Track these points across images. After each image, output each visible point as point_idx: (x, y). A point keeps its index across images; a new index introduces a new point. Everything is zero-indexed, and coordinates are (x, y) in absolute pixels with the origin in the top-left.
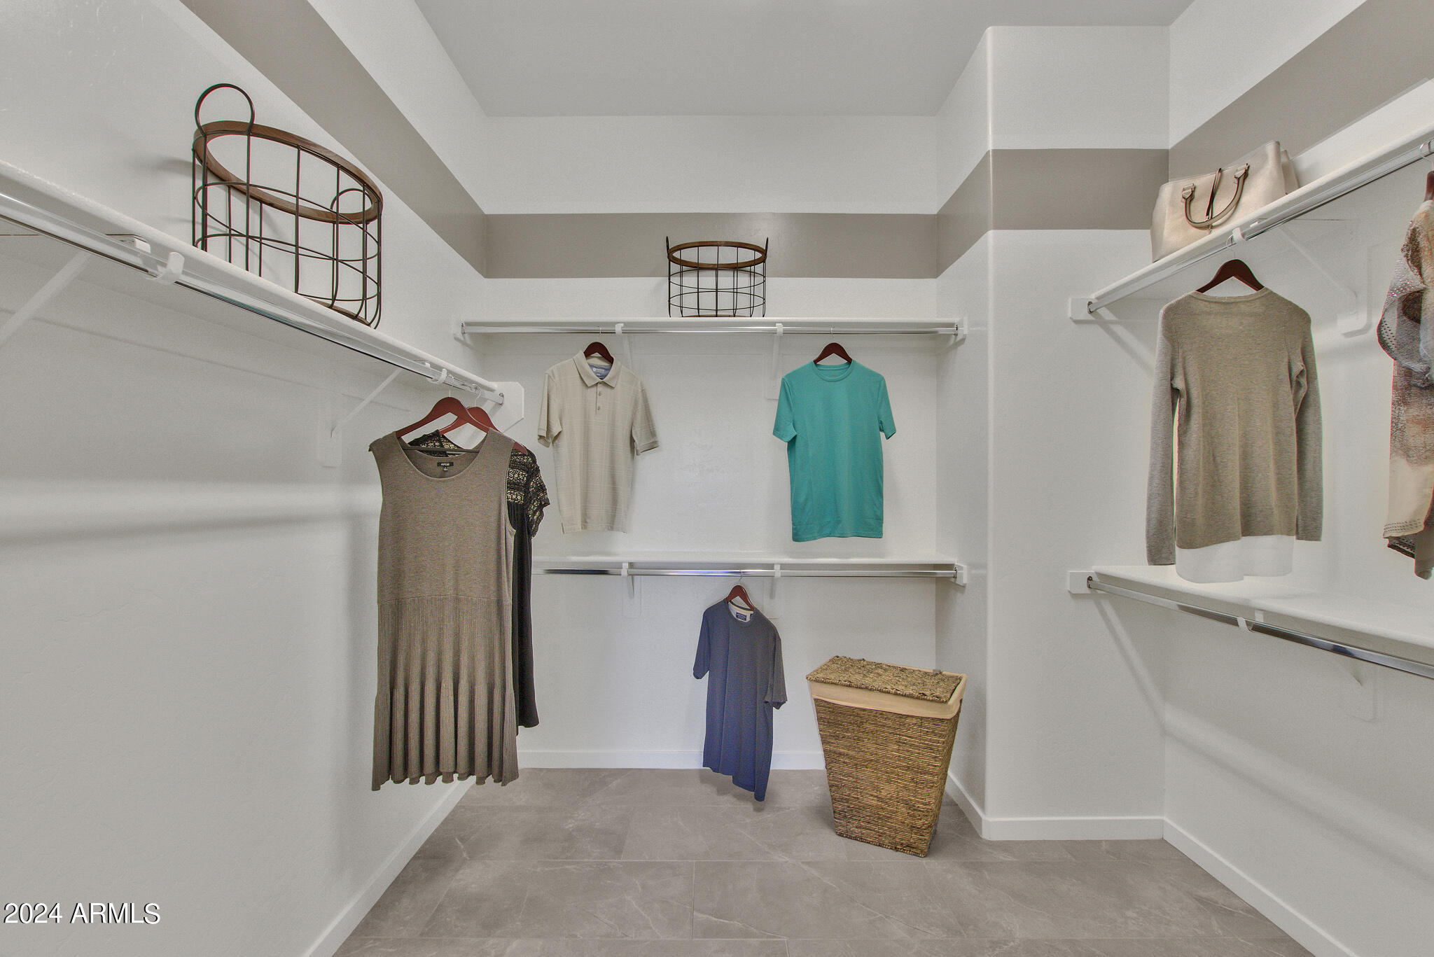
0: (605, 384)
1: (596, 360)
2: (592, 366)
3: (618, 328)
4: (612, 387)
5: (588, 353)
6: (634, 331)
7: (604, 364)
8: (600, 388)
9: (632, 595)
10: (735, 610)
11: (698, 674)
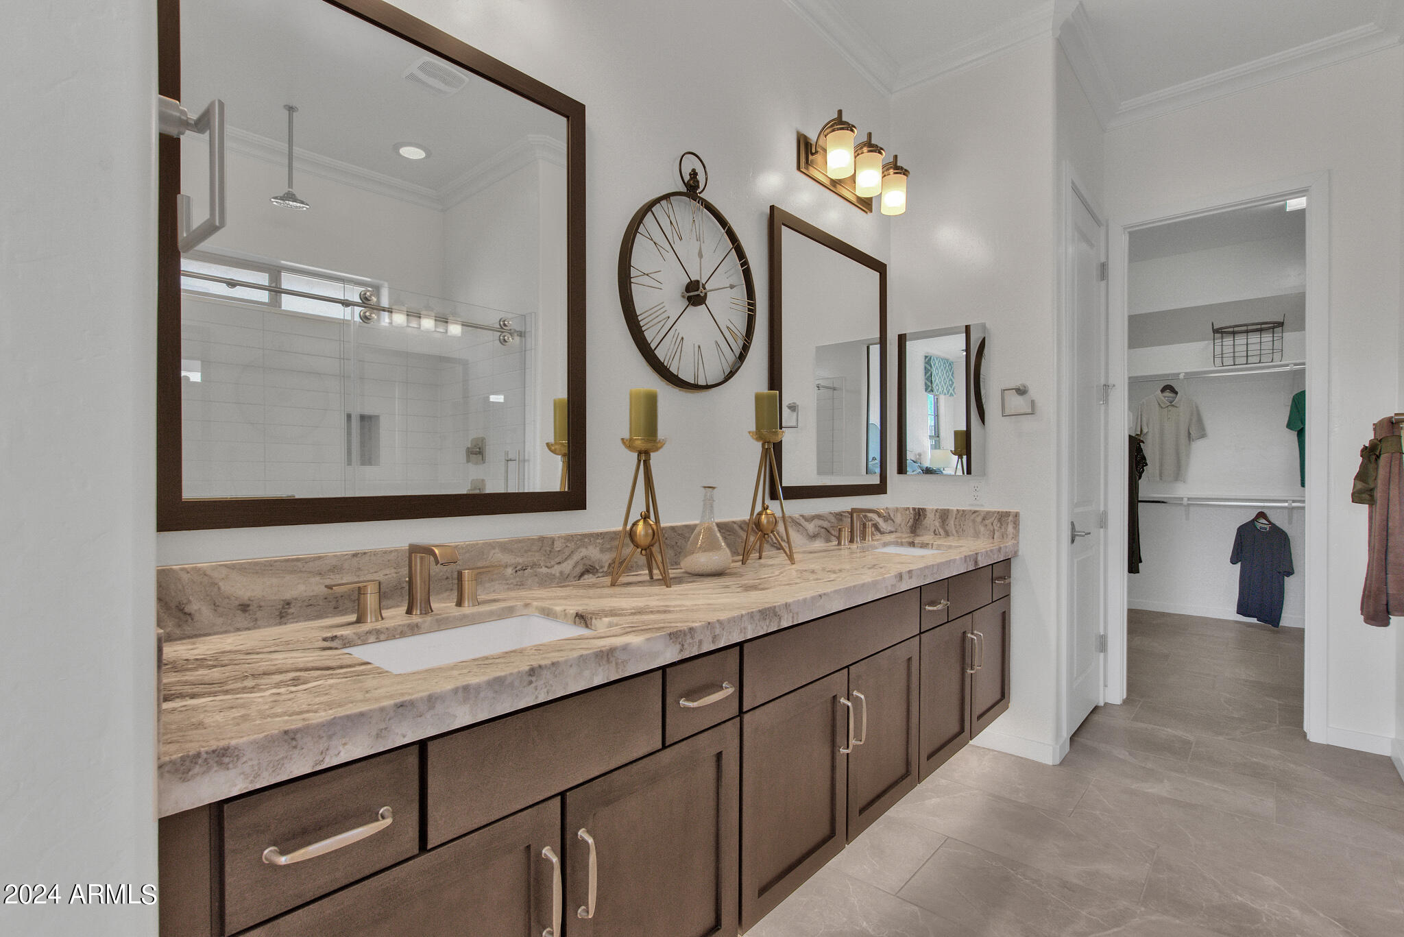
0: (1173, 406)
1: (1168, 394)
2: (1165, 397)
3: (1181, 376)
4: (1177, 407)
5: (1163, 390)
6: (1190, 376)
7: (1172, 395)
8: (1170, 408)
9: (1187, 518)
10: (1258, 526)
11: (1233, 562)
